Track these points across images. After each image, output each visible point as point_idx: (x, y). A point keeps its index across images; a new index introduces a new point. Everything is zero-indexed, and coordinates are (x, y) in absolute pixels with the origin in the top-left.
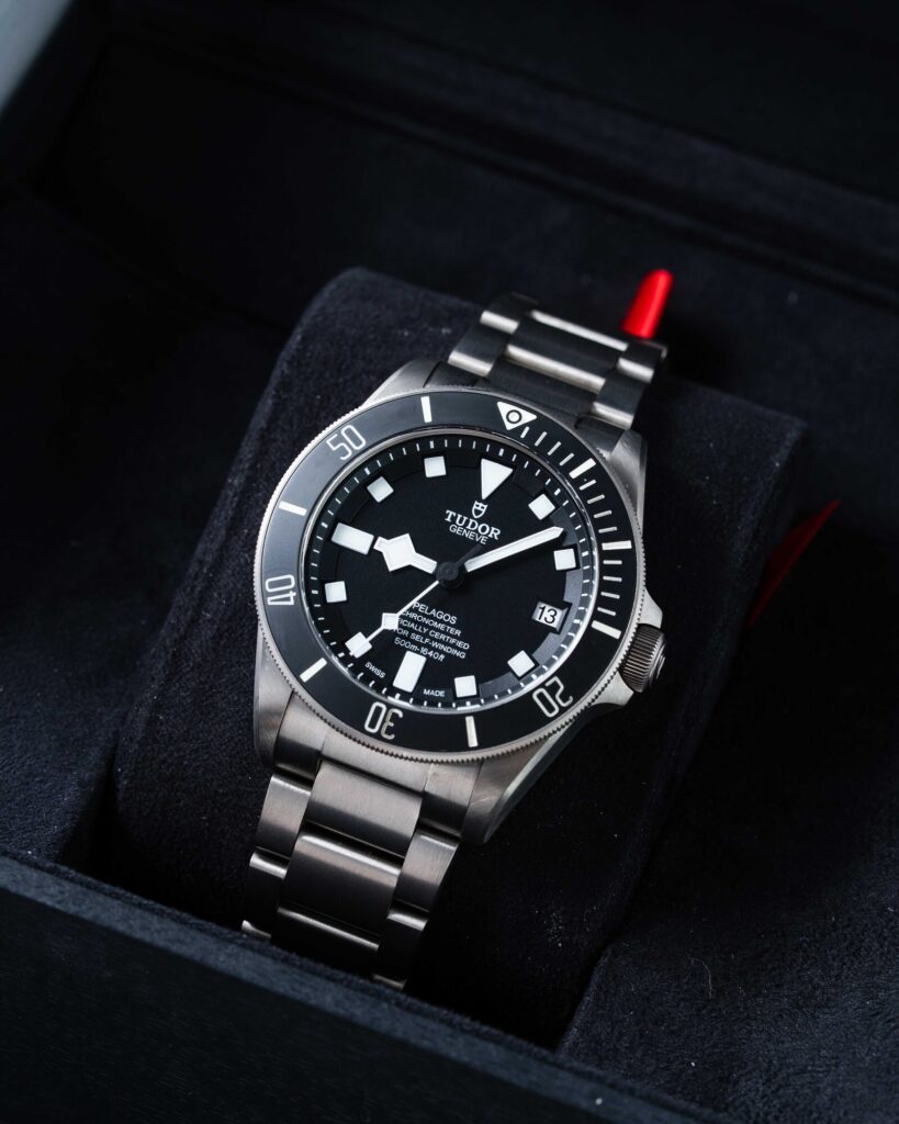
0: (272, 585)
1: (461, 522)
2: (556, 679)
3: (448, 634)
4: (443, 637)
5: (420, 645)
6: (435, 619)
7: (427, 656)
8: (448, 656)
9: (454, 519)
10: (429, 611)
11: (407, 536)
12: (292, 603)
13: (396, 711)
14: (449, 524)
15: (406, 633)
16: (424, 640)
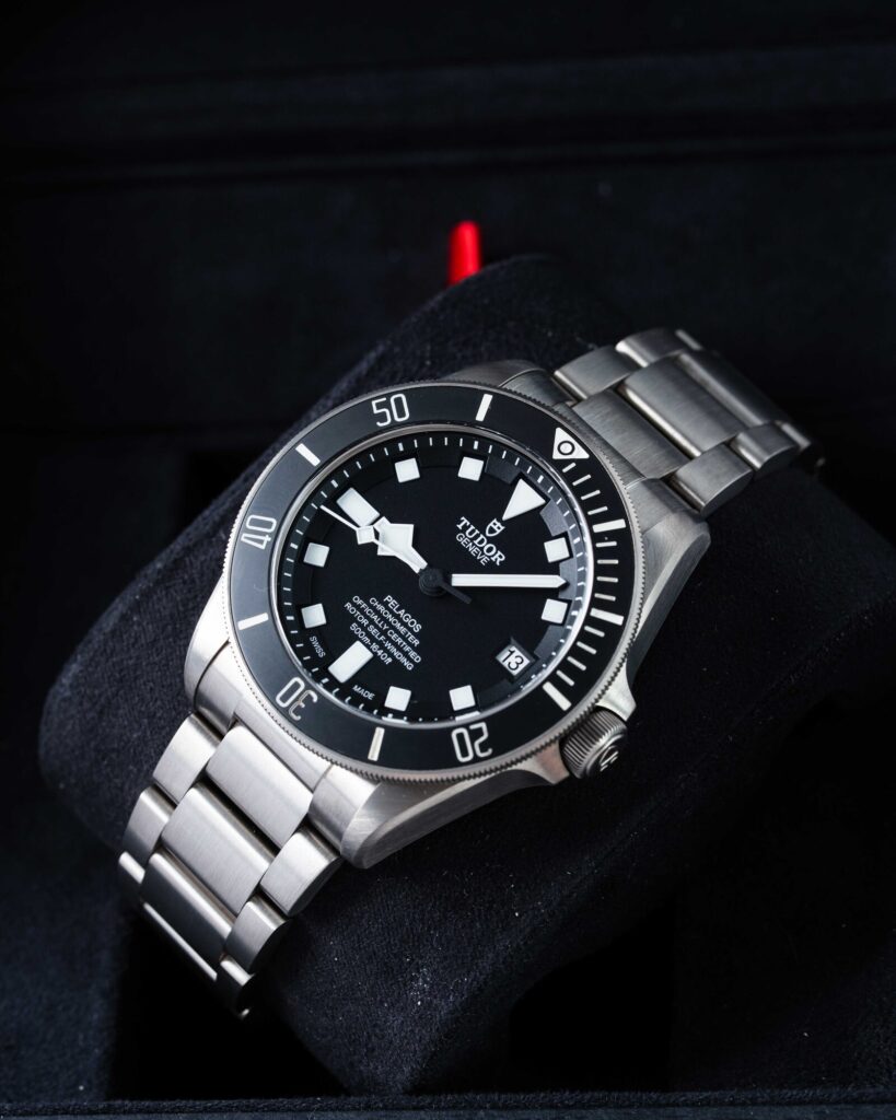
1: (470, 534)
2: (484, 725)
3: (405, 639)
4: (399, 640)
6: (401, 620)
7: (375, 654)
8: (395, 661)
9: (465, 528)
10: (398, 610)
11: (411, 527)
12: (263, 547)
13: (312, 694)
14: (459, 531)
15: (365, 622)
16: (379, 636)
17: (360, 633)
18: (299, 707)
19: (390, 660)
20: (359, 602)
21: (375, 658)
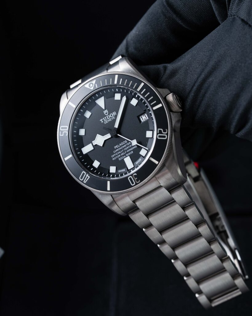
0: (81, 178)
1: (105, 119)
2: (159, 129)
3: (128, 146)
4: (128, 147)
5: (125, 155)
6: (122, 146)
7: (129, 155)
8: (133, 150)
9: (103, 120)
10: (119, 145)
11: (98, 135)
12: (89, 177)
13: (134, 174)
15: (119, 156)
16: (125, 153)
17: (122, 158)
18: (136, 180)
19: (132, 152)
20: (113, 156)
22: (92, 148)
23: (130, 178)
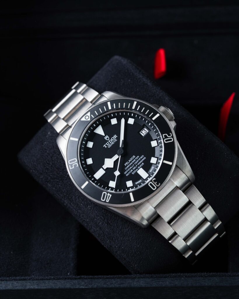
0: (103, 199)
1: (108, 144)
2: (163, 135)
3: (137, 160)
4: (137, 161)
5: (137, 168)
6: (132, 161)
7: (141, 167)
8: (143, 162)
9: (106, 145)
11: (105, 159)
12: (111, 195)
13: (153, 180)
14: (107, 147)
15: (132, 170)
16: (136, 166)
17: (135, 172)
18: (156, 184)
19: (143, 163)
20: (126, 172)
21: (142, 167)
22: (104, 172)
23: (151, 184)
